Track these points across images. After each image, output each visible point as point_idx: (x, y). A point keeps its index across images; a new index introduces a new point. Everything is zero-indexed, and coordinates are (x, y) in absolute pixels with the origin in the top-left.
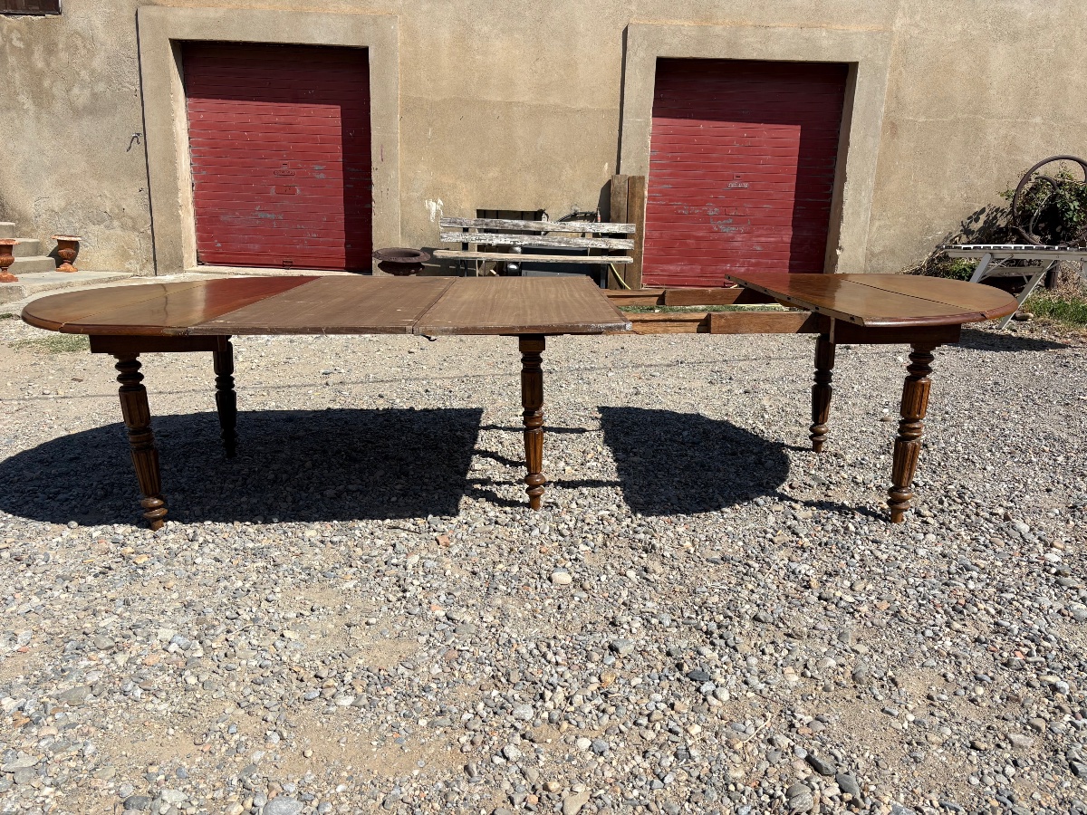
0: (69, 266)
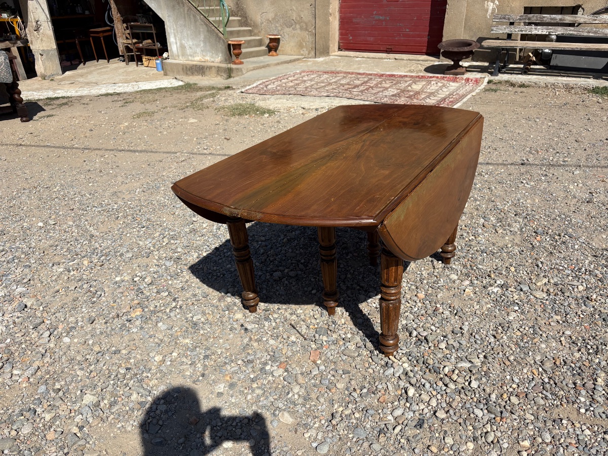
0: (274, 53)
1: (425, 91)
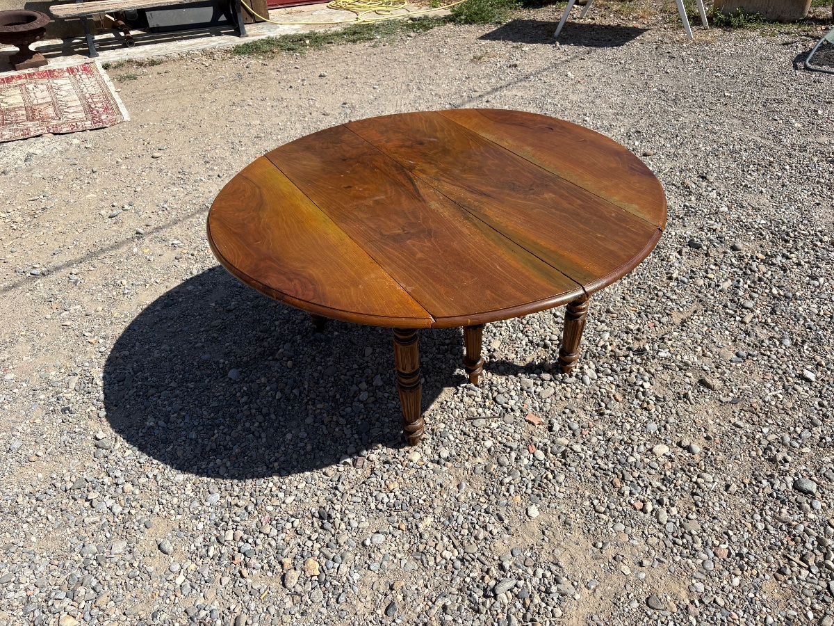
1: (35, 102)
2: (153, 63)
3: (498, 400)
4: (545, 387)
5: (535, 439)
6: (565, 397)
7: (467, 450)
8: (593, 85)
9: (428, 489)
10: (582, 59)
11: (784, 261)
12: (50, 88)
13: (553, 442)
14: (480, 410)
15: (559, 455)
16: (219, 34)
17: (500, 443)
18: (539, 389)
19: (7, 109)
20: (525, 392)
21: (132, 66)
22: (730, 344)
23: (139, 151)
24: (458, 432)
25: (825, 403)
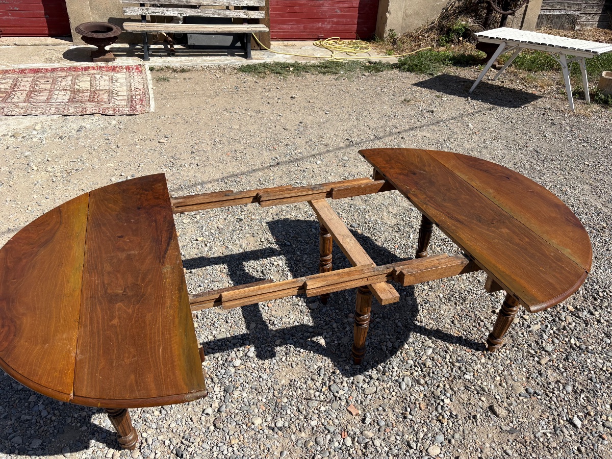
1: (98, 88)
2: (183, 71)
3: (332, 389)
4: (370, 385)
5: (349, 427)
6: (383, 397)
7: (297, 425)
8: (485, 138)
9: (258, 450)
10: (483, 114)
11: (588, 316)
12: (111, 79)
13: (362, 433)
14: (317, 394)
15: (362, 445)
16: (233, 55)
17: (323, 424)
18: (366, 386)
19: (78, 90)
20: (354, 385)
21: (169, 71)
22: (524, 379)
23: (152, 136)
24: (295, 408)
25: (583, 449)
